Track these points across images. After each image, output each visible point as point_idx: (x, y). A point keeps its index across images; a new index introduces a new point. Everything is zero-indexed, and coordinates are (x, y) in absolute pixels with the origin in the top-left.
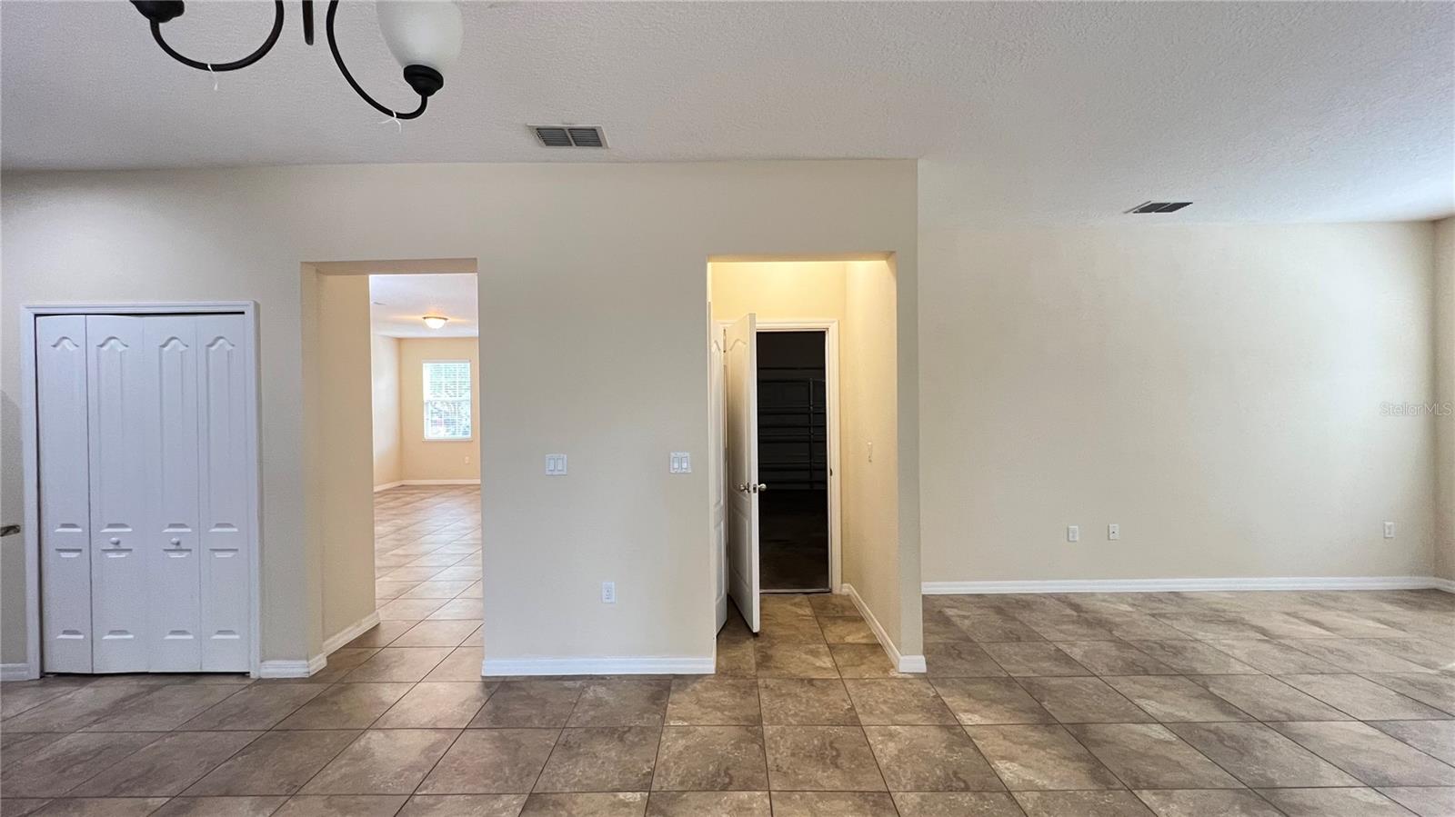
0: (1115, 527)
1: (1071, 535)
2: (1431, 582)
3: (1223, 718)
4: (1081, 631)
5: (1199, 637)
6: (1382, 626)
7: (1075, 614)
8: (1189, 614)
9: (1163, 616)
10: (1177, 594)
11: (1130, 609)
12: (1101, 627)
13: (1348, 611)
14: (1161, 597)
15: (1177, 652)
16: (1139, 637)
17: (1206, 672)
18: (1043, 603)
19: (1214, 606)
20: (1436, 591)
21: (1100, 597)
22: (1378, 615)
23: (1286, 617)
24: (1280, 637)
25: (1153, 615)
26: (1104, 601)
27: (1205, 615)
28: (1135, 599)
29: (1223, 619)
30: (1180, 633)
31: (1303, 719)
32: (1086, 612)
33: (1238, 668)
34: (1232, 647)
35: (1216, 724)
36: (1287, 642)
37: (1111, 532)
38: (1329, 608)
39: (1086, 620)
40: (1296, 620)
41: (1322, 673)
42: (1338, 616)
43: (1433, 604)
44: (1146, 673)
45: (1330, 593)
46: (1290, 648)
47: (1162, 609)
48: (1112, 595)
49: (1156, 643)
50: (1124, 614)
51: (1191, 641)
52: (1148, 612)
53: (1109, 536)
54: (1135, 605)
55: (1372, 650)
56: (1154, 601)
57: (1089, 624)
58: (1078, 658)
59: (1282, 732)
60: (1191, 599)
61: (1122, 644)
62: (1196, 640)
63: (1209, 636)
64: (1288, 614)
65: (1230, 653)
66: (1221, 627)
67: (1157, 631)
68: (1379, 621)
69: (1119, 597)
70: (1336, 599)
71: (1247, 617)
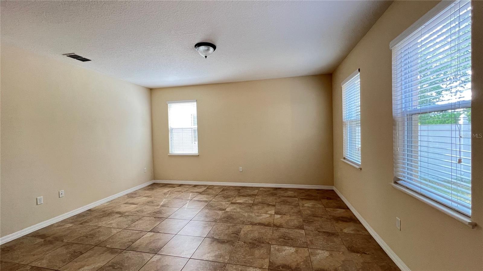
0: (62, 191)
1: (38, 201)
2: (154, 181)
3: (113, 256)
4: (47, 248)
5: (100, 225)
6: (147, 198)
7: (43, 240)
8: (96, 217)
9: (86, 222)
10: (90, 210)
11: (71, 225)
12: (58, 241)
13: (139, 196)
14: (83, 214)
15: (92, 236)
16: (76, 237)
17: (105, 239)
18: (22, 243)
19: (103, 210)
20: (154, 183)
21: (56, 225)
22: (145, 195)
23: (125, 205)
24: (125, 213)
25: (81, 224)
26: (57, 227)
27: (101, 215)
28: (72, 220)
29: (107, 214)
30: (93, 227)
31: (136, 240)
32: (49, 236)
33: (114, 231)
34: (112, 223)
35: (110, 262)
36: (127, 214)
37: (60, 194)
38: (135, 197)
39: (49, 241)
40: (127, 205)
41: (137, 220)
42: (138, 199)
43: (155, 187)
44: (81, 253)
45: (134, 192)
46: (128, 216)
47: (85, 219)
48: (62, 222)
49: (84, 236)
50: (69, 229)
51: (98, 228)
52: (80, 223)
53: (59, 196)
54: (73, 222)
55: (147, 207)
56: (81, 217)
57: (51, 242)
58: (45, 266)
59: (132, 250)
60: (95, 210)
61: (68, 245)
62: (99, 227)
63: (104, 223)
64: (125, 203)
65: (111, 227)
66: (107, 218)
67: (84, 230)
68: (146, 197)
69: (65, 221)
70: (135, 194)
71: (114, 210)
